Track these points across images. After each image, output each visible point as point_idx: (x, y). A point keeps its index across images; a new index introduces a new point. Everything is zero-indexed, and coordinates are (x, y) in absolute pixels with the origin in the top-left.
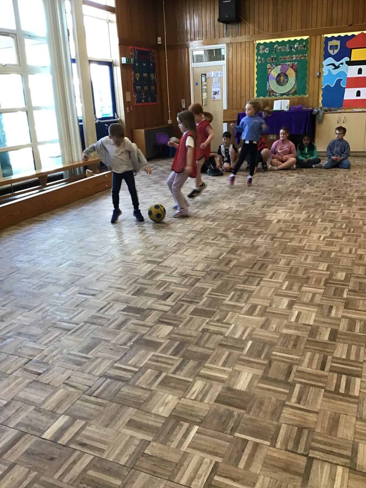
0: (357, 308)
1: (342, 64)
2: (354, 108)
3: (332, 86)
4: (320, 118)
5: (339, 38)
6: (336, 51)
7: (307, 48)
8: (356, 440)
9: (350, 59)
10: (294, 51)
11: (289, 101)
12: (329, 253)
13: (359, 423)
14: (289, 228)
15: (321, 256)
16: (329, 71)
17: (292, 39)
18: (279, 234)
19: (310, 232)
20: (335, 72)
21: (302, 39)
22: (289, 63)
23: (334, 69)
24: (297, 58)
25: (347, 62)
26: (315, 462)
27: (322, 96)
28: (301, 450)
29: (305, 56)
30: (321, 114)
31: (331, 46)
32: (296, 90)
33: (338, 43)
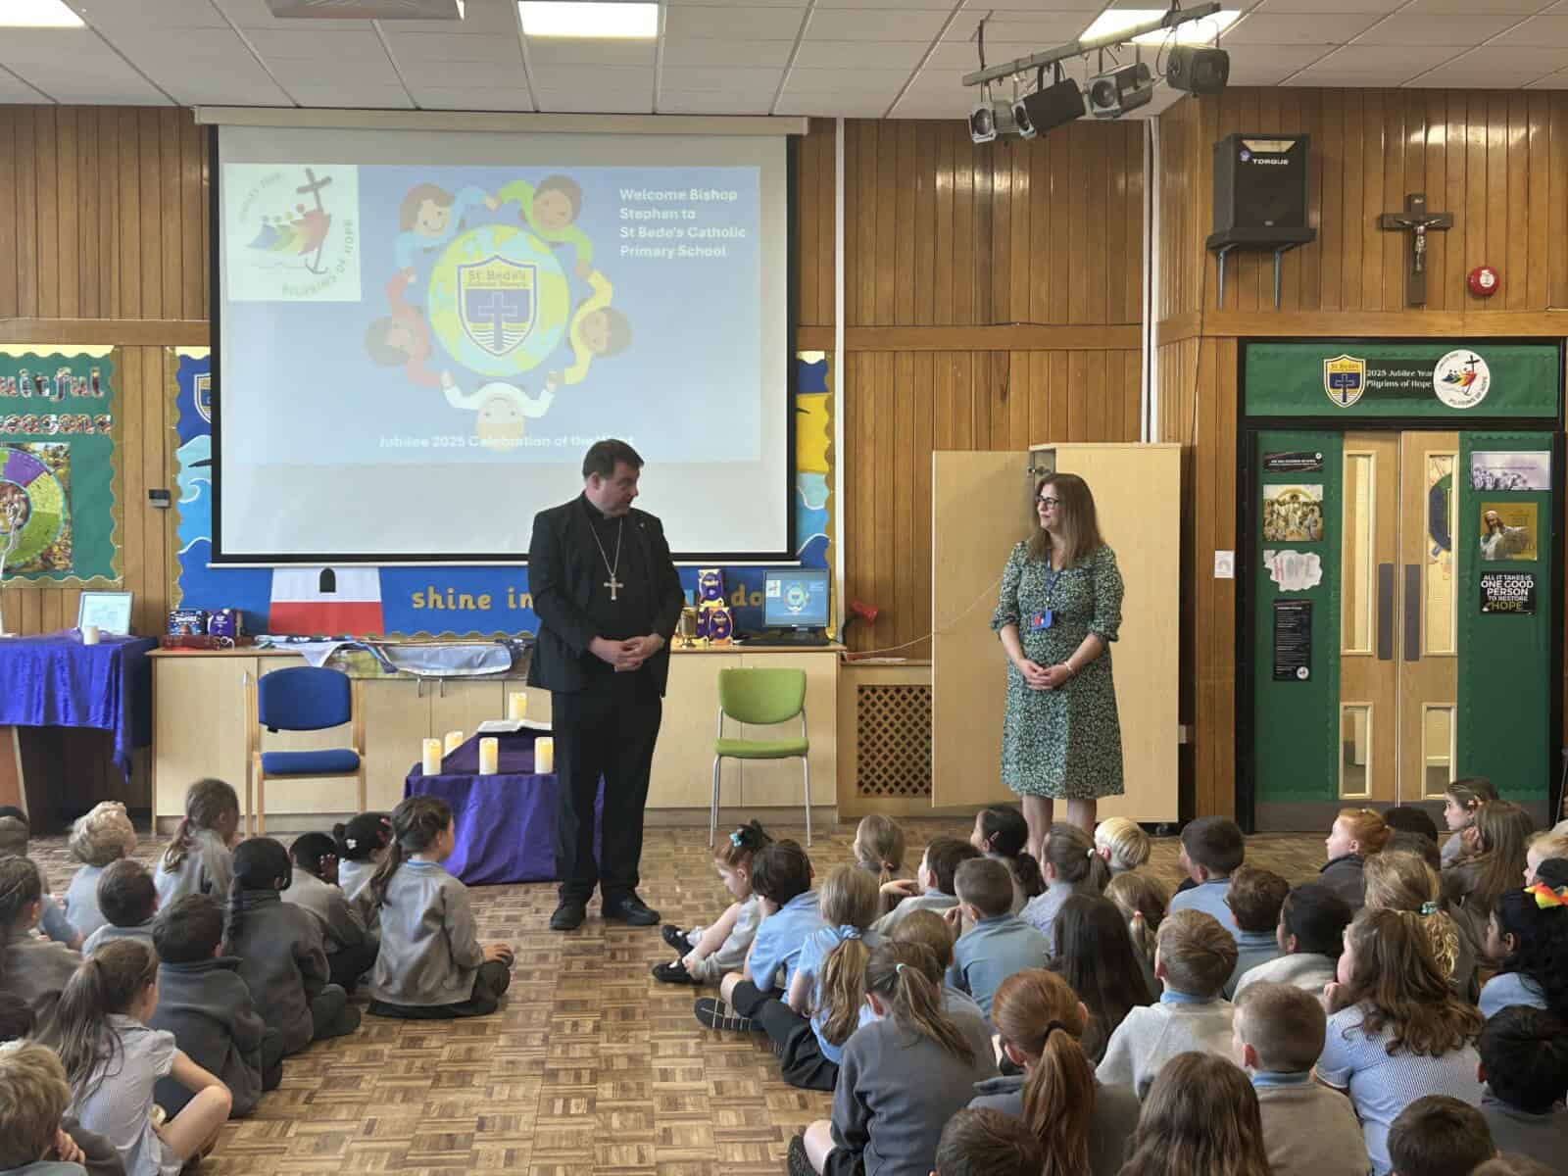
7: (110, 395)
10: (54, 398)
16: (205, 486)
17: (44, 351)
21: (84, 357)
24: (64, 426)
27: (182, 584)
29: (102, 424)
31: (205, 393)
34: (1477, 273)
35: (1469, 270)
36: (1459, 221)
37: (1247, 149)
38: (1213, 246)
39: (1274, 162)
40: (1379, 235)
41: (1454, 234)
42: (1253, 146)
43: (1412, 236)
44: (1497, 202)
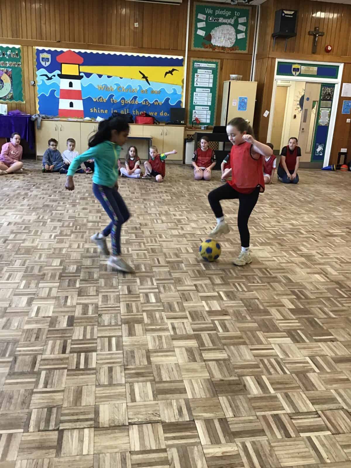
0: (88, 294)
1: (54, 76)
2: (70, 117)
3: (47, 96)
4: (39, 125)
5: (49, 52)
6: (48, 64)
7: (20, 57)
8: (97, 404)
9: (61, 72)
10: (7, 57)
11: (6, 106)
12: (61, 249)
13: (98, 389)
14: (20, 230)
15: (53, 253)
16: (43, 81)
17: (4, 46)
18: (12, 236)
19: (42, 232)
20: (49, 83)
21: (14, 48)
22: (3, 69)
23: (48, 80)
24: (11, 64)
25: (58, 75)
26: (65, 433)
27: (39, 104)
28: (52, 426)
29: (19, 64)
30: (39, 120)
31: (43, 58)
32: (12, 96)
33: (49, 56)
34: (327, 47)
35: (326, 45)
36: (325, 33)
37: (284, 13)
38: (273, 36)
39: (289, 16)
40: (308, 36)
41: (324, 37)
42: (286, 12)
43: (315, 36)
44: (334, 30)
